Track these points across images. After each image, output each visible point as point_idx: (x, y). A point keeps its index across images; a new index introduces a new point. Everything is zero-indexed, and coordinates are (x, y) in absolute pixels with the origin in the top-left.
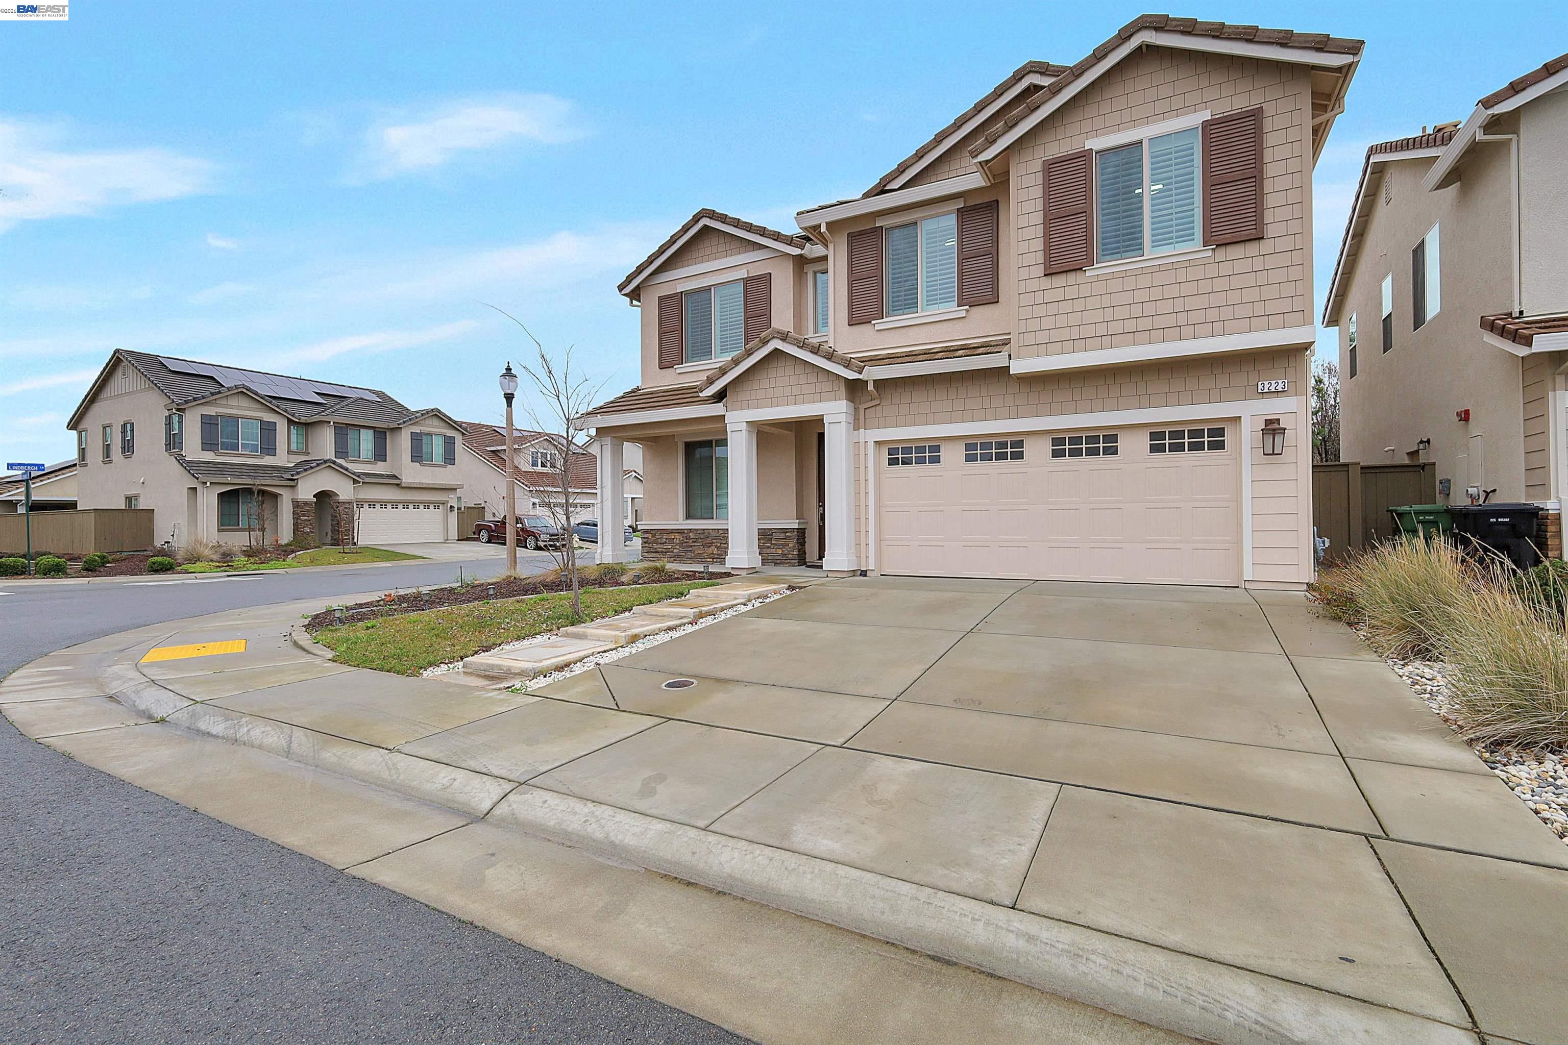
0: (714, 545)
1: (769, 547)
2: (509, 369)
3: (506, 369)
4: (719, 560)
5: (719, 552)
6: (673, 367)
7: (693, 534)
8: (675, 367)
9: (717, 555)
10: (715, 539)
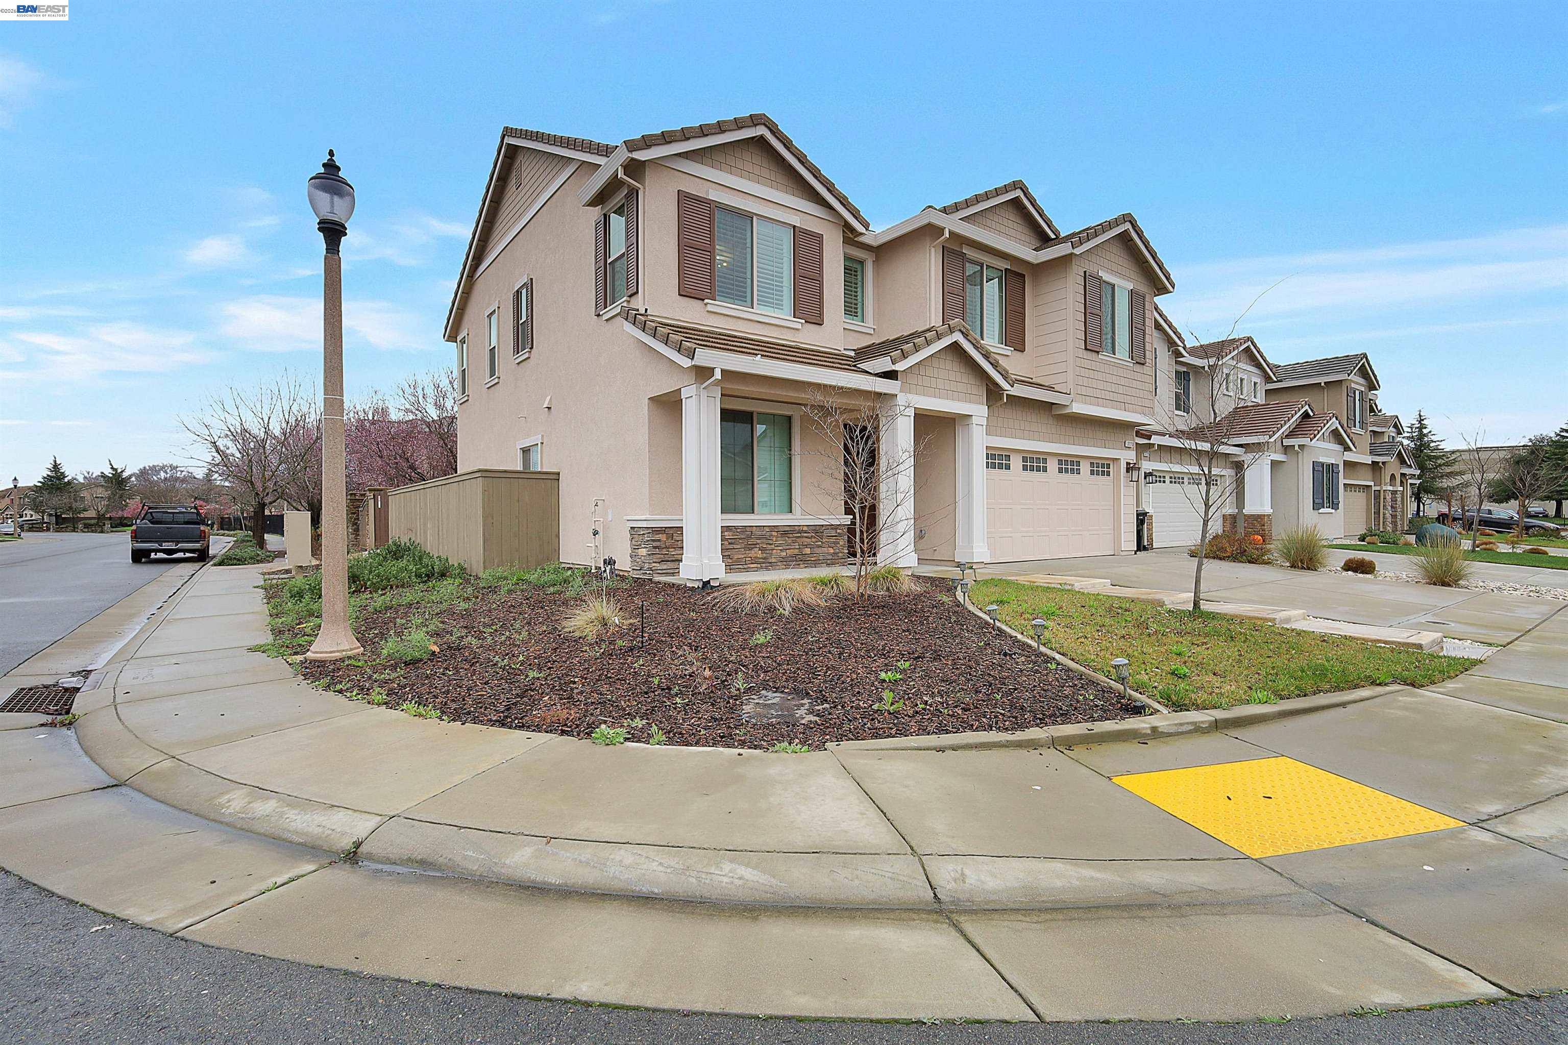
0: (758, 546)
1: (819, 546)
2: (331, 167)
3: (324, 165)
4: (764, 565)
5: (765, 555)
6: (703, 300)
7: (731, 533)
8: (706, 301)
9: (762, 558)
10: (759, 539)
